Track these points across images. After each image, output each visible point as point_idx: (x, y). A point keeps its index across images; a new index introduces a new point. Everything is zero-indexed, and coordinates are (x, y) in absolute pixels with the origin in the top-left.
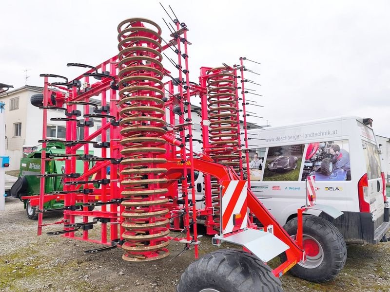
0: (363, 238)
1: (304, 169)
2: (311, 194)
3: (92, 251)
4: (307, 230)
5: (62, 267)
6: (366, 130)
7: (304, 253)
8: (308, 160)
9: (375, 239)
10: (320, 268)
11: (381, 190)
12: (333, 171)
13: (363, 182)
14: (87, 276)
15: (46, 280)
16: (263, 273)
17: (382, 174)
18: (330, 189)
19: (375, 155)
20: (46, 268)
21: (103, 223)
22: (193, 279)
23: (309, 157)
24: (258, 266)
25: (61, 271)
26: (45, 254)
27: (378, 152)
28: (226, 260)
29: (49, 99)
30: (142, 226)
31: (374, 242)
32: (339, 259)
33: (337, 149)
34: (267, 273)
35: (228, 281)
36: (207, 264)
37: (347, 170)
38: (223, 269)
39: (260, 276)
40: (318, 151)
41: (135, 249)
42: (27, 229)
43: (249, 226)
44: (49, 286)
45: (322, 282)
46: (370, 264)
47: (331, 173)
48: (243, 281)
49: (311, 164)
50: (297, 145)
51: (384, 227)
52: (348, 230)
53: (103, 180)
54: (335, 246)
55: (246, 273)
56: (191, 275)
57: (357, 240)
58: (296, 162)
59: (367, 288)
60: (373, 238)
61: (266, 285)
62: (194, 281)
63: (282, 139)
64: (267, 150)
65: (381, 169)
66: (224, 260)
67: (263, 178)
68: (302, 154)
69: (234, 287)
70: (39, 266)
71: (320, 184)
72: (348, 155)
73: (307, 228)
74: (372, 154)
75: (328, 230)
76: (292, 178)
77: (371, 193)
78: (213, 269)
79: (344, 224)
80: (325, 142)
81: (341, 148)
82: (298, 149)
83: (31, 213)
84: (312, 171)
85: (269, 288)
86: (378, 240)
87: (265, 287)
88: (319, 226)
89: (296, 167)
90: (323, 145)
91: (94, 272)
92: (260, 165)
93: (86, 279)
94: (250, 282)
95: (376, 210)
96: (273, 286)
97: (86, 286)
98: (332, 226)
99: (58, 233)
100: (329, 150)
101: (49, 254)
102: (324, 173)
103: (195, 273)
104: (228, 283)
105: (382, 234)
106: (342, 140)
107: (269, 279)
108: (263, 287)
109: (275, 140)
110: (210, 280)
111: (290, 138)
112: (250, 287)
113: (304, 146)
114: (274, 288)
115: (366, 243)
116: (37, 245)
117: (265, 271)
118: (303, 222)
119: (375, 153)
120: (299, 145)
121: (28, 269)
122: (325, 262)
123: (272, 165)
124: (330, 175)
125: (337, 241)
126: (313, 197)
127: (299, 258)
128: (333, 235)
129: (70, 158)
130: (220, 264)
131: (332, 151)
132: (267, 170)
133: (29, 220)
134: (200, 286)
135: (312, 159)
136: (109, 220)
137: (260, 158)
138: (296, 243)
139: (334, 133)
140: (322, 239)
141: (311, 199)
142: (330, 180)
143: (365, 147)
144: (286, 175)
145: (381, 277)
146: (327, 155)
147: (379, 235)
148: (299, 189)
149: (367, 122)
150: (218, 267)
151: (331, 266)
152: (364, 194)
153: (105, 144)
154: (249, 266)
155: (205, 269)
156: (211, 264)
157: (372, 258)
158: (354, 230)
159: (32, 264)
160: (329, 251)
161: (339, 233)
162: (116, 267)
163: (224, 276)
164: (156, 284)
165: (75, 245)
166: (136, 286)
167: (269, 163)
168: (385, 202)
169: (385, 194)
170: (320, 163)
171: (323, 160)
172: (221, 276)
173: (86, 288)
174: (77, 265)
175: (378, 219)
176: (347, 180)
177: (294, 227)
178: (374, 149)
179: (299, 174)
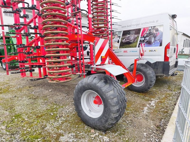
0: (164, 73)
1: (140, 42)
2: (142, 52)
3: (34, 80)
4: (138, 70)
5: (21, 89)
6: (173, 21)
7: (136, 79)
8: (142, 37)
9: (169, 74)
10: (143, 86)
11: (176, 53)
12: (154, 42)
13: (167, 47)
14: (34, 92)
15: (13, 94)
16: (114, 83)
17: (177, 45)
18: (151, 51)
19: (175, 35)
20: (13, 90)
21: (39, 68)
22: (81, 87)
23: (143, 35)
24: (112, 80)
25: (21, 91)
26: (13, 84)
27: (177, 33)
28: (97, 77)
29: (2, 2)
30: (57, 66)
31: (169, 75)
32: (152, 82)
33: (157, 30)
34: (116, 83)
35: (97, 86)
36: (88, 79)
37: (161, 41)
38: (95, 81)
39: (113, 84)
40: (147, 32)
41: (54, 77)
42: (3, 74)
43: (109, 63)
44: (15, 96)
45: (143, 92)
46: (166, 85)
47: (153, 43)
48: (104, 85)
49: (143, 39)
50: (137, 29)
51: (174, 69)
52: (157, 70)
53: (37, 46)
54: (150, 76)
55: (106, 82)
56: (80, 85)
57: (161, 74)
58: (136, 38)
59: (163, 94)
60: (169, 73)
61: (116, 87)
62: (82, 87)
63: (130, 26)
64: (122, 32)
65: (177, 42)
66: (96, 77)
67: (120, 47)
68: (139, 33)
69: (100, 88)
70: (9, 89)
71: (147, 49)
72: (162, 33)
73: (138, 68)
74: (174, 34)
75: (148, 69)
76: (133, 46)
77: (171, 53)
78: (90, 81)
79: (156, 67)
80: (152, 27)
81: (159, 30)
82: (138, 31)
83: (4, 67)
84: (143, 42)
85: (117, 89)
86: (170, 74)
87: (115, 88)
88: (144, 67)
89: (136, 41)
90: (150, 28)
91: (37, 91)
92: (118, 40)
93: (33, 93)
94: (108, 86)
95: (172, 61)
96: (119, 88)
97: (33, 96)
98: (150, 68)
99: (16, 73)
100: (153, 31)
101: (14, 84)
102: (149, 43)
103: (82, 84)
104: (97, 87)
105: (173, 72)
106: (160, 26)
107: (117, 85)
108: (114, 88)
109: (126, 26)
110: (89, 86)
111: (134, 25)
112: (108, 88)
113: (141, 29)
114: (119, 89)
115: (165, 76)
116: (9, 81)
117: (115, 82)
118: (137, 66)
119: (175, 34)
120: (138, 29)
121: (4, 90)
122: (145, 84)
123: (124, 40)
124: (152, 44)
125: (152, 74)
126: (143, 54)
127: (133, 82)
128: (150, 72)
129: (18, 36)
130: (94, 79)
131: (154, 32)
132: (122, 42)
133: (4, 71)
134: (84, 89)
135: (144, 36)
136: (42, 66)
137: (118, 37)
138: (132, 75)
139: (157, 21)
140: (145, 73)
141: (142, 55)
142: (152, 46)
143: (171, 29)
144: (131, 45)
145: (169, 90)
146: (152, 33)
147: (172, 72)
148: (137, 51)
149: (174, 17)
150: (93, 80)
151: (147, 85)
152: (167, 53)
153: (35, 27)
154: (108, 80)
155: (87, 82)
156: (90, 79)
157: (166, 83)
158: (160, 70)
159: (6, 88)
160: (148, 78)
161: (153, 71)
162: (48, 89)
163: (95, 84)
164: (67, 95)
165: (27, 80)
166: (57, 95)
167: (123, 39)
168: (177, 59)
169: (177, 55)
170: (148, 38)
171: (149, 37)
172: (94, 84)
173: (33, 97)
174: (28, 88)
175: (172, 66)
176: (160, 46)
177: (132, 69)
178: (175, 32)
179: (137, 44)
